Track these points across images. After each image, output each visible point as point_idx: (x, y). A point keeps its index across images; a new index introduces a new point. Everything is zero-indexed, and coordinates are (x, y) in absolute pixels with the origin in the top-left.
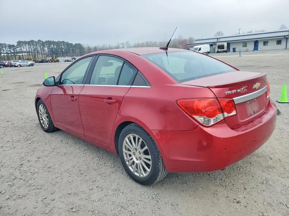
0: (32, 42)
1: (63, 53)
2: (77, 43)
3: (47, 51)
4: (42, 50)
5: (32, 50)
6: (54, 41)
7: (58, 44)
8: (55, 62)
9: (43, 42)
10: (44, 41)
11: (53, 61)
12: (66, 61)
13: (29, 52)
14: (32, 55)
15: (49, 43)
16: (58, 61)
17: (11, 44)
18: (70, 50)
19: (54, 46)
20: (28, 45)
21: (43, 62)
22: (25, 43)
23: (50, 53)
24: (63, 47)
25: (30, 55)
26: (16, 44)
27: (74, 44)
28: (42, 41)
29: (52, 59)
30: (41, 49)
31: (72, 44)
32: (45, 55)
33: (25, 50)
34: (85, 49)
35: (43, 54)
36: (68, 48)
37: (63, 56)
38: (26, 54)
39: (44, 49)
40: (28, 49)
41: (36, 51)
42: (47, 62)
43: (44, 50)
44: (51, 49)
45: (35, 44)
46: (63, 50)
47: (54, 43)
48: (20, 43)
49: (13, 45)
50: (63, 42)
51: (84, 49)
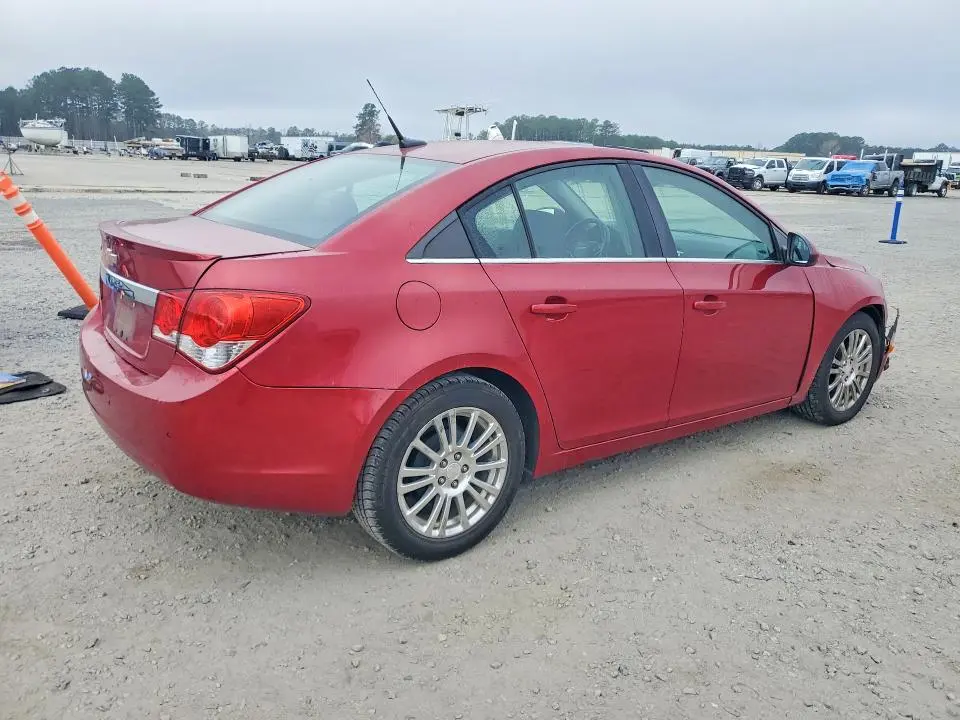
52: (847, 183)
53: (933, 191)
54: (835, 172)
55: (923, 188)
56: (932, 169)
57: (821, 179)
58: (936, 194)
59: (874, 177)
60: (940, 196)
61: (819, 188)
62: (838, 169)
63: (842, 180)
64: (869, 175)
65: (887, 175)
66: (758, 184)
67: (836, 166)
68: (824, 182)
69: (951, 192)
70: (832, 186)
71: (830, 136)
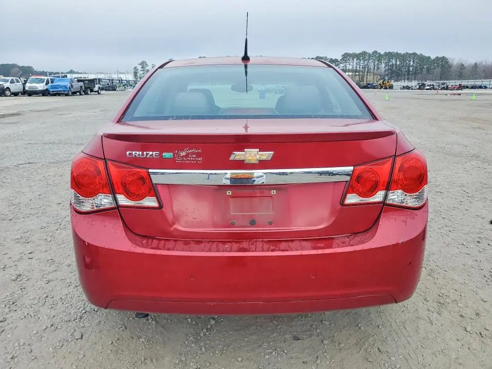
0: (364, 53)
1: (408, 75)
2: (440, 56)
3: (383, 70)
4: (376, 68)
5: (361, 67)
6: (399, 52)
7: (403, 57)
8: (387, 89)
9: (380, 55)
10: (382, 53)
11: (384, 87)
12: (404, 88)
13: (356, 71)
14: (359, 75)
15: (390, 55)
16: (391, 87)
17: (334, 58)
18: (423, 68)
19: (396, 61)
20: (357, 60)
21: (369, 88)
22: (354, 56)
23: (386, 73)
24: (412, 63)
25: (355, 75)
26: (339, 58)
27: (433, 57)
28: (379, 53)
29: (383, 83)
30: (374, 65)
31: (429, 57)
32: (379, 77)
33: (351, 67)
34: (452, 68)
35: (376, 74)
36: (420, 65)
37: (408, 79)
38: (350, 74)
39: (380, 66)
40: (355, 66)
41: (367, 69)
42: (374, 87)
43: (378, 68)
44: (390, 66)
45: (367, 57)
46: (411, 69)
47: (397, 56)
48: (346, 57)
49: (335, 59)
50: (415, 54)
51: (450, 66)
52: (61, 89)
53: (96, 92)
54: (50, 84)
55: (92, 91)
56: (92, 81)
57: (45, 88)
58: (97, 93)
59: (72, 86)
60: (99, 94)
61: (45, 93)
62: (52, 82)
63: (57, 88)
64: (69, 85)
65: (77, 86)
66: (8, 93)
67: (50, 82)
68: (47, 89)
69: (103, 92)
70: (53, 92)
71: (14, 66)
